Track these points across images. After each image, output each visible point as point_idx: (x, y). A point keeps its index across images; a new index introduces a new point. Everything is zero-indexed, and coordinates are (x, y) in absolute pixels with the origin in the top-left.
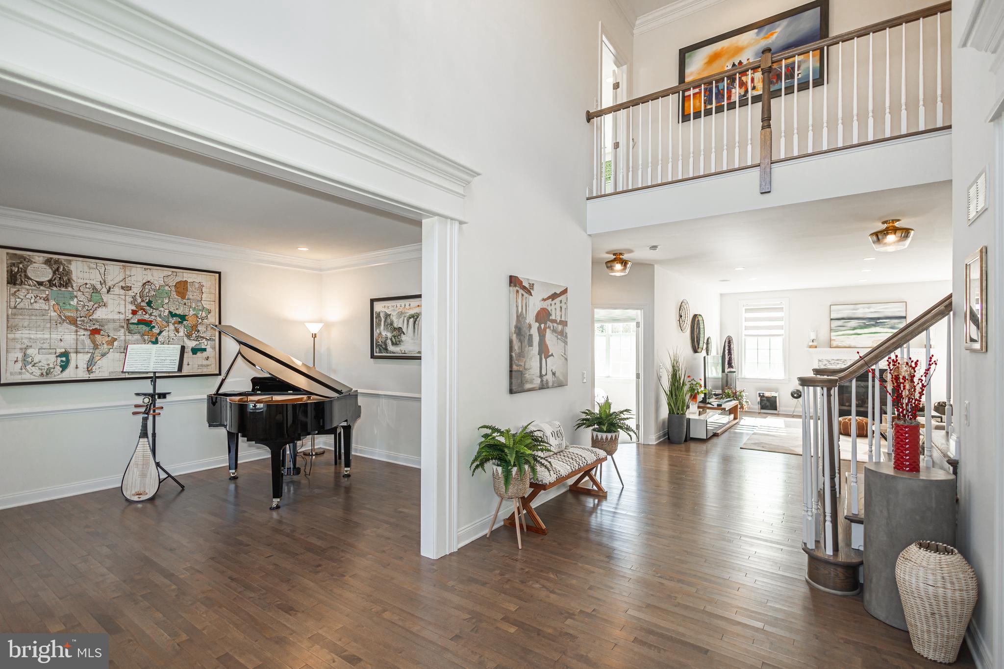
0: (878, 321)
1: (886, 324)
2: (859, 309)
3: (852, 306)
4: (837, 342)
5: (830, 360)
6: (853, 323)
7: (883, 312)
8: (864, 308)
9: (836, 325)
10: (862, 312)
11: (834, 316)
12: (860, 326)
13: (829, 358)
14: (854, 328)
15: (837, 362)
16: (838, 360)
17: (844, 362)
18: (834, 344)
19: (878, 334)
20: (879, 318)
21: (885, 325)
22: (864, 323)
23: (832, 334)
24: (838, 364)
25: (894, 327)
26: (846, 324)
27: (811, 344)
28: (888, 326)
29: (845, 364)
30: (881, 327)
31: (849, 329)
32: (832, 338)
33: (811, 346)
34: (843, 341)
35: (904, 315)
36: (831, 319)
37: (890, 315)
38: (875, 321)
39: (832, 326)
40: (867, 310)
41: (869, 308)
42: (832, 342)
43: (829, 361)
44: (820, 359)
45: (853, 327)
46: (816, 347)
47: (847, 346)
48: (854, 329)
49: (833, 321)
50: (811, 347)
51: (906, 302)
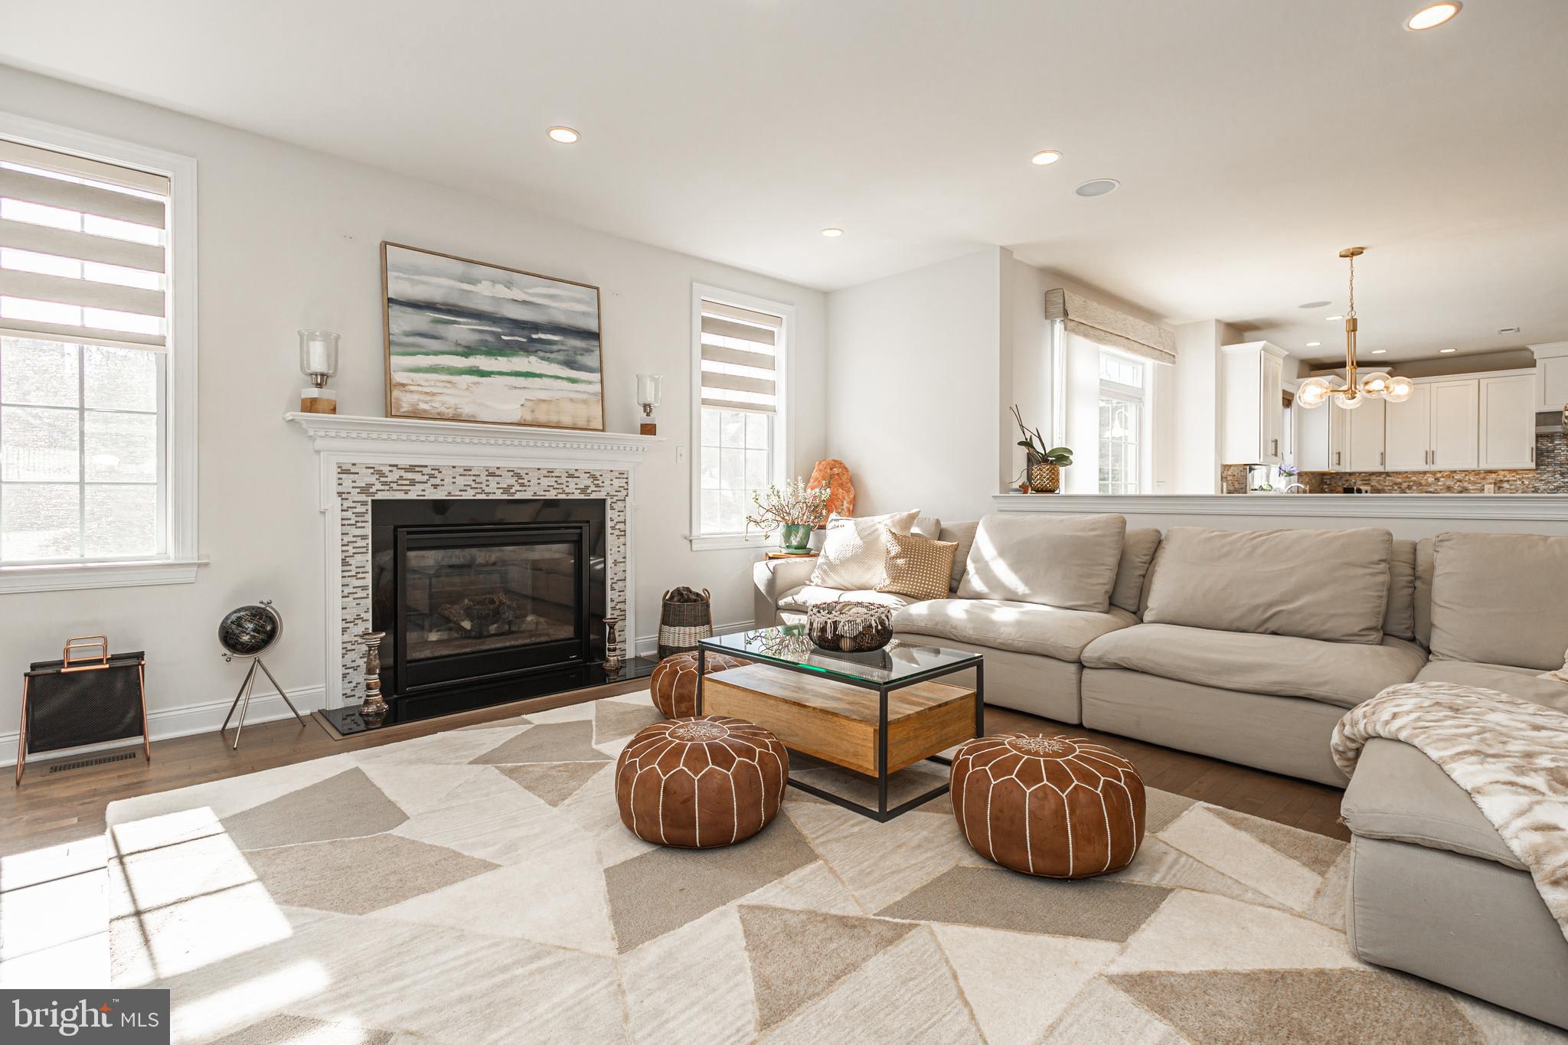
0: (534, 336)
1: (555, 347)
2: (479, 281)
3: (459, 267)
4: (416, 397)
5: (386, 469)
6: (463, 331)
7: (548, 307)
8: (494, 282)
9: (407, 328)
10: (486, 293)
11: (398, 288)
12: (484, 342)
13: (380, 461)
14: (468, 347)
15: (410, 475)
16: (411, 469)
17: (432, 476)
18: (406, 401)
19: (537, 379)
20: (536, 327)
21: (552, 352)
22: (497, 335)
23: (396, 360)
24: (413, 483)
25: (575, 362)
26: (441, 329)
27: (314, 392)
28: (561, 357)
29: (435, 486)
30: (543, 359)
31: (453, 349)
32: (399, 377)
33: (313, 401)
34: (434, 394)
35: (592, 326)
36: (390, 300)
37: (562, 319)
38: (526, 333)
39: (394, 328)
40: (502, 291)
41: (509, 285)
42: (396, 393)
43: (381, 474)
44: (347, 460)
45: (464, 343)
46: (334, 411)
47: (450, 412)
48: (468, 351)
49: (395, 311)
50: (310, 405)
51: (597, 289)
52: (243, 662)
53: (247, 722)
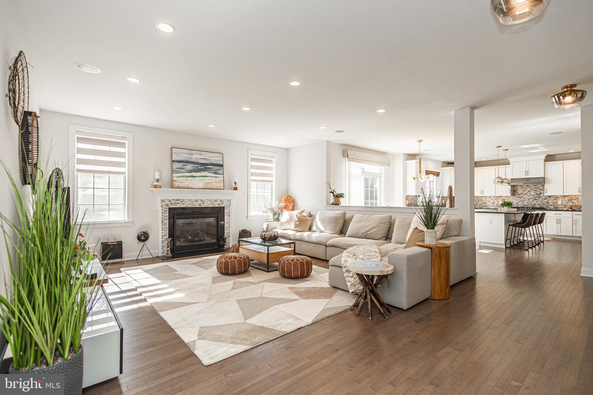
0: (207, 167)
1: (212, 169)
2: (193, 155)
3: (189, 151)
4: (178, 183)
5: (172, 200)
6: (190, 167)
7: (210, 159)
8: (197, 154)
9: (177, 167)
10: (195, 157)
11: (175, 158)
12: (194, 169)
13: (170, 198)
14: (190, 171)
15: (177, 202)
16: (177, 200)
17: (182, 202)
18: (176, 184)
19: (207, 177)
20: (207, 164)
21: (211, 170)
22: (197, 167)
23: (174, 175)
24: (178, 203)
25: (216, 173)
26: (184, 167)
27: (156, 183)
28: (213, 171)
29: (183, 204)
30: (209, 172)
31: (187, 171)
32: (175, 179)
33: (156, 185)
34: (183, 182)
35: (221, 163)
36: (173, 161)
37: (214, 162)
38: (204, 166)
39: (174, 167)
40: (199, 156)
41: (200, 155)
42: (174, 183)
43: (170, 201)
44: (163, 198)
45: (190, 170)
46: (160, 187)
47: (186, 187)
48: (191, 171)
49: (174, 163)
50: (155, 187)
51: (223, 154)
52: (141, 244)
53: (143, 258)
